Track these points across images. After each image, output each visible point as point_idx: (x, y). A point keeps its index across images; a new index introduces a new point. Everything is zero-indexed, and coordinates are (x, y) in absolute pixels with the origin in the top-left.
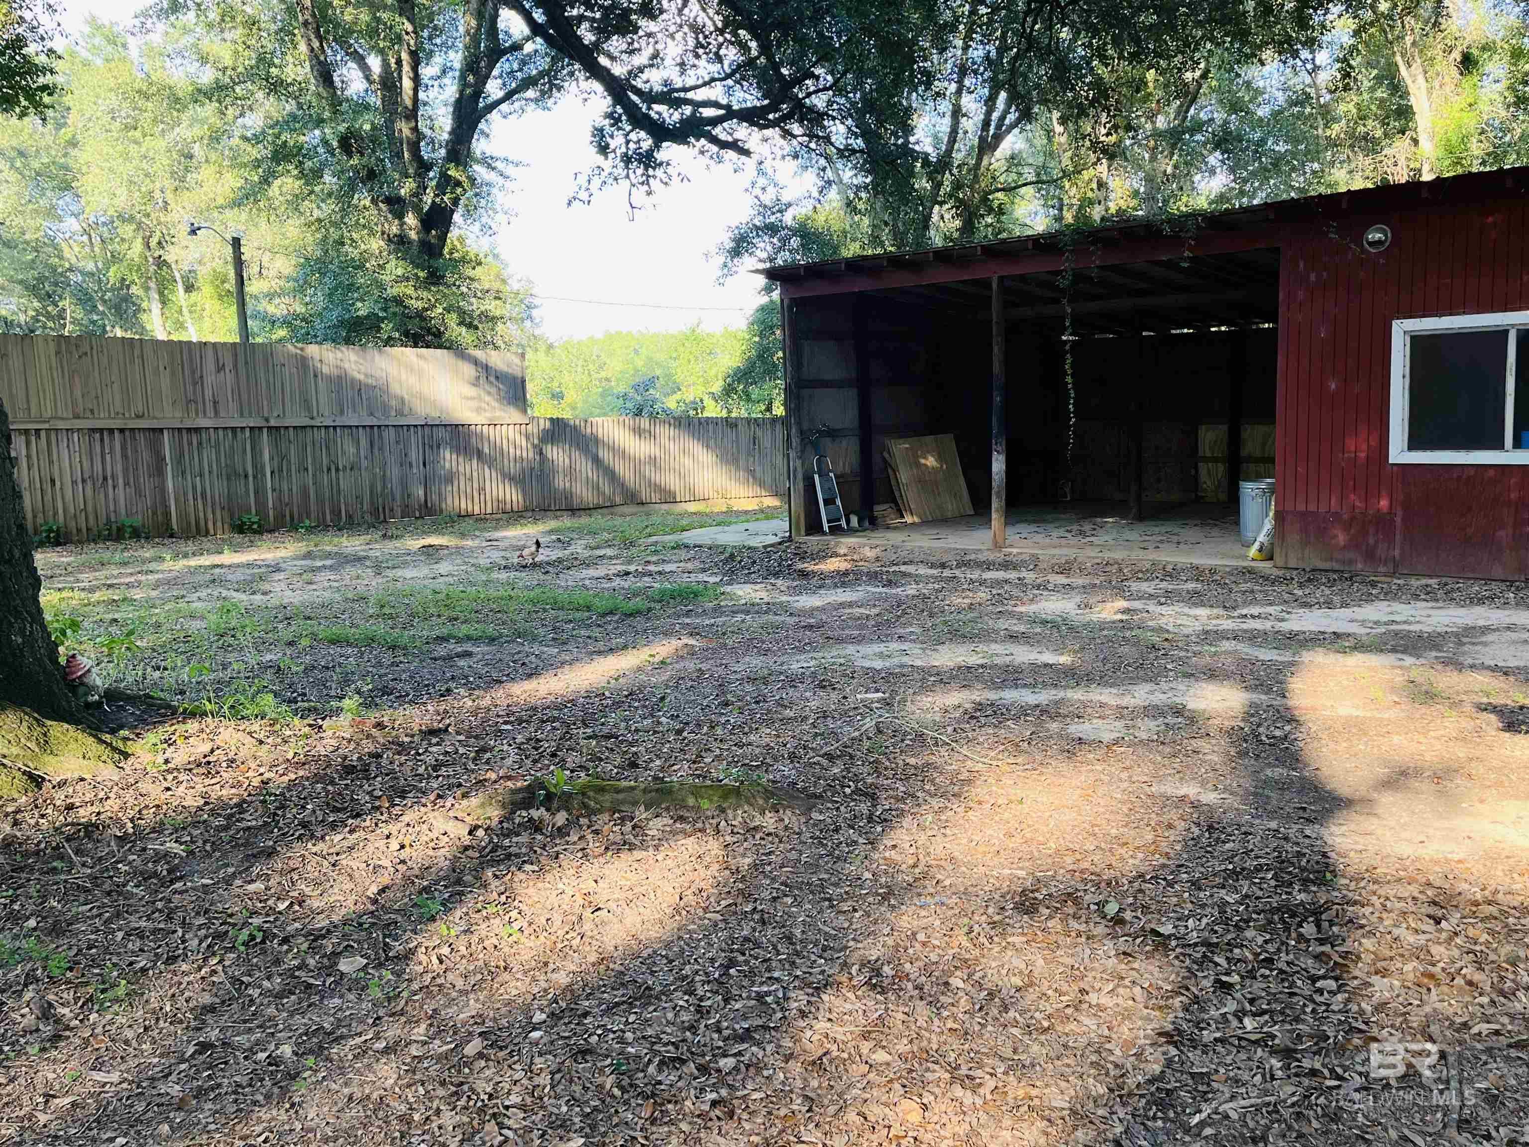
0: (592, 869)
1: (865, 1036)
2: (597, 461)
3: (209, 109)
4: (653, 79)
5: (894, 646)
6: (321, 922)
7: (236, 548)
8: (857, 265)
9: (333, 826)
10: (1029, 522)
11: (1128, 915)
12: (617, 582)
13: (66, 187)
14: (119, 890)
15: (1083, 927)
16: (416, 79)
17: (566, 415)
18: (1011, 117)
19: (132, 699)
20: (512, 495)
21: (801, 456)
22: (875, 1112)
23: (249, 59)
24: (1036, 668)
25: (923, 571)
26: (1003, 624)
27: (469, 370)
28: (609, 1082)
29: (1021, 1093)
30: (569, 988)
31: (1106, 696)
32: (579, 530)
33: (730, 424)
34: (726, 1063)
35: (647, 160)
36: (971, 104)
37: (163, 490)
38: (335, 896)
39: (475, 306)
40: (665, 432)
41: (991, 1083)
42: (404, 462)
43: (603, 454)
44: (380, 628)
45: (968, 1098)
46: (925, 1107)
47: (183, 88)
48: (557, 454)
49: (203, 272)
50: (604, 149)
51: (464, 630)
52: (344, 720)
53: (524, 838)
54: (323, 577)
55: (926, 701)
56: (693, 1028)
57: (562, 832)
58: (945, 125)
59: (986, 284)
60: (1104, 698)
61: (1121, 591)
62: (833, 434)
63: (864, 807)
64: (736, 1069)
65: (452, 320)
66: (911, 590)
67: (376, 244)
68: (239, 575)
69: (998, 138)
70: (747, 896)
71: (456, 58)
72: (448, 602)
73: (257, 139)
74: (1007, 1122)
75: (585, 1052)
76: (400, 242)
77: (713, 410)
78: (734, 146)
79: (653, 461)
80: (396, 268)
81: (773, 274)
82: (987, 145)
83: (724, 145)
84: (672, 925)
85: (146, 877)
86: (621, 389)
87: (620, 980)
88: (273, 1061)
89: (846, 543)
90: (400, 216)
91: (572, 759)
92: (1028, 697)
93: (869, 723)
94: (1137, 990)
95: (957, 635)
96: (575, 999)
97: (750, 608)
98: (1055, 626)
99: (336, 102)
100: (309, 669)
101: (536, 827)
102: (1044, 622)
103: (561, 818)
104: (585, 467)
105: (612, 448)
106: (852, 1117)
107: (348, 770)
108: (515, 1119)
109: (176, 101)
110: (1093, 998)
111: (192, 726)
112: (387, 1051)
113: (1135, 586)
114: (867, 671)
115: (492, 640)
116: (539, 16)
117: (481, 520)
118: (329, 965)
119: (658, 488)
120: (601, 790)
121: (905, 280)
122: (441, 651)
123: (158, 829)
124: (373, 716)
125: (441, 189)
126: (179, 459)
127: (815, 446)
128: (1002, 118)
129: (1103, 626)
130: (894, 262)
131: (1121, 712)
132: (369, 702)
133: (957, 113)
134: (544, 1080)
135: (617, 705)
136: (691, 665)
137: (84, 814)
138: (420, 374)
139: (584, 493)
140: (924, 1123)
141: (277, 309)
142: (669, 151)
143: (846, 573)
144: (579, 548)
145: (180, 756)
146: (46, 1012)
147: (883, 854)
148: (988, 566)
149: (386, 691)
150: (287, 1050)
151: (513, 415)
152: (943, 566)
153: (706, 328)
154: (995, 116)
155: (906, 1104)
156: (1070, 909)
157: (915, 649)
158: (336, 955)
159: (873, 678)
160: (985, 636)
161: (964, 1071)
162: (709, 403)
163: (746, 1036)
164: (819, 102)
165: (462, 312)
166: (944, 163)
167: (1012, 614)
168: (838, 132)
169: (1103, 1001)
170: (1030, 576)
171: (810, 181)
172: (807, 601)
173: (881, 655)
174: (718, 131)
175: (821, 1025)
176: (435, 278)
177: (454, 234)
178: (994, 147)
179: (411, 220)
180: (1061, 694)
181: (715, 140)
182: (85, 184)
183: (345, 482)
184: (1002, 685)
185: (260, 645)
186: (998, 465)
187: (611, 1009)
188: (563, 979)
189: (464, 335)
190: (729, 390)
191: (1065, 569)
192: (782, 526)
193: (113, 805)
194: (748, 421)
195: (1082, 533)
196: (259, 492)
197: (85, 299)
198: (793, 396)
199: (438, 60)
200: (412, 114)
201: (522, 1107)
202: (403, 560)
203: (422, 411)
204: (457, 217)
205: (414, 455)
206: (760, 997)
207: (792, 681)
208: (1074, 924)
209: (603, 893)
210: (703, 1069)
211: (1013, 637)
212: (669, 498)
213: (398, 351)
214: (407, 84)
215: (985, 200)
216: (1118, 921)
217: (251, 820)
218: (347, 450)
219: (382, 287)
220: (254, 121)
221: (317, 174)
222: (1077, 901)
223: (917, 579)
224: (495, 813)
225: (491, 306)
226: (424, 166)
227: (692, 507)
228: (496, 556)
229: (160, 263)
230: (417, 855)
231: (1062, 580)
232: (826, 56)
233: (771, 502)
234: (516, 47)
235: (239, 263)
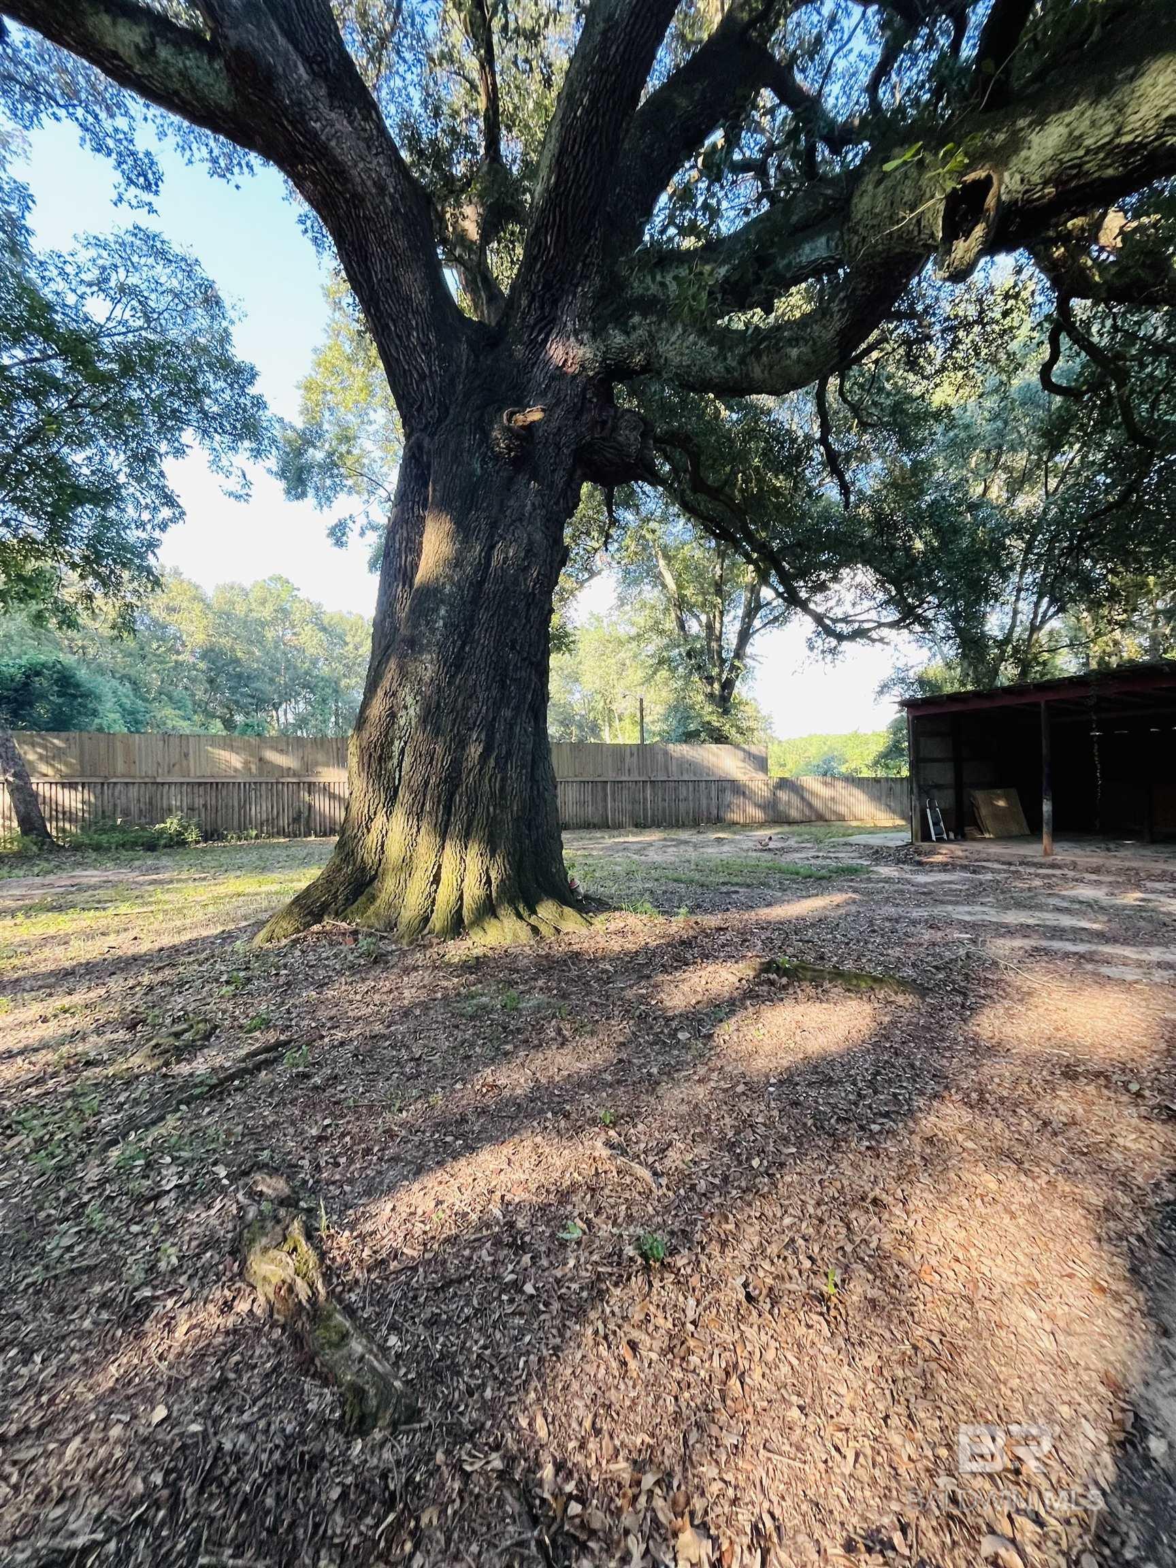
0: (801, 1009)
1: (961, 1131)
2: (803, 798)
3: (634, 644)
4: (838, 612)
5: (978, 908)
6: (670, 1014)
7: (634, 834)
8: (954, 698)
9: (676, 968)
10: (1067, 840)
11: (1147, 1093)
12: (813, 861)
13: (577, 680)
14: (587, 983)
15: (1112, 1095)
16: (722, 623)
17: (787, 775)
18: (1052, 610)
19: (594, 900)
20: (758, 814)
21: (919, 798)
22: (966, 1176)
23: (650, 622)
24: (1075, 930)
25: (996, 866)
26: (1053, 901)
27: (741, 754)
28: (810, 1122)
29: (1067, 1189)
30: (788, 1068)
31: (1129, 952)
32: (793, 834)
33: (877, 780)
34: (875, 1128)
35: (833, 651)
36: (1025, 607)
37: (605, 808)
38: (676, 1002)
39: (744, 724)
40: (840, 785)
41: (1045, 1178)
42: (709, 797)
43: (806, 795)
44: (697, 876)
45: (1030, 1184)
46: (1000, 1182)
47: (624, 638)
48: (783, 795)
49: (627, 713)
50: (812, 648)
51: (735, 880)
52: (681, 918)
53: (765, 988)
54: (670, 850)
55: (1000, 942)
56: (856, 1104)
57: (785, 987)
58: (1008, 620)
59: (1037, 705)
60: (1126, 953)
61: (1138, 886)
62: (938, 787)
63: (959, 999)
64: (880, 1132)
65: (733, 731)
66: (989, 876)
67: (701, 698)
68: (635, 847)
69: (1043, 622)
70: (887, 1039)
71: (740, 612)
72: (727, 866)
73: (653, 656)
74: (1057, 1203)
75: (796, 1104)
76: (711, 696)
77: (866, 773)
78: (881, 640)
79: (833, 799)
80: (709, 708)
81: (905, 704)
82: (1034, 628)
83: (874, 641)
84: (844, 1046)
85: (599, 980)
86: (815, 763)
87: (815, 1070)
88: (650, 1074)
89: (945, 848)
90: (711, 684)
91: (790, 951)
92: (1070, 947)
93: (962, 952)
94: (1155, 1143)
95: (1019, 905)
96: (792, 1075)
97: (888, 880)
98: (1089, 905)
99: (686, 636)
100: (665, 892)
101: (772, 983)
102: (1081, 902)
103: (784, 980)
104: (796, 801)
105: (812, 793)
106: (952, 1175)
107: (683, 943)
108: (761, 1130)
109: (621, 643)
110: (1120, 1141)
111: (617, 914)
112: (699, 1081)
113: (1149, 884)
114: (960, 921)
115: (748, 886)
116: (781, 589)
117: (744, 826)
118: (673, 1035)
119: (835, 812)
120: (804, 968)
121: (986, 704)
122: (724, 889)
123: (603, 958)
124: (693, 918)
125: (731, 671)
126: (613, 793)
127: (927, 793)
128: (1045, 613)
129: (1125, 907)
130: (975, 695)
131: (1139, 964)
132: (692, 911)
133: (1016, 612)
134: (775, 1113)
135: (813, 925)
136: (853, 909)
137: (576, 948)
138: (718, 756)
139: (794, 814)
140: (1000, 1191)
141: (656, 728)
142: (846, 645)
143: (946, 864)
144: (792, 842)
145: (612, 926)
146: (559, 1031)
147: (971, 1028)
148: (1041, 866)
149: (699, 906)
150: (655, 1070)
151: (761, 776)
152: (1010, 864)
153: (861, 731)
154: (1041, 610)
155: (987, 1177)
156: (1102, 1081)
157: (992, 911)
158: (676, 1030)
159: (965, 926)
160: (1040, 907)
161: (1026, 1166)
162: (865, 770)
163: (886, 1115)
164: (930, 614)
165: (738, 728)
166: (1007, 640)
167: (1058, 896)
168: (941, 627)
169: (1128, 1144)
170: (1071, 874)
171: (925, 653)
172: (922, 878)
173: (969, 913)
174: (874, 635)
175: (933, 1119)
176: (726, 712)
177: (735, 691)
178: (1040, 628)
179: (716, 686)
180: (1094, 948)
181: (869, 638)
182: (584, 679)
183: (682, 806)
184: (1052, 938)
185: (644, 880)
186: (1047, 807)
187: (810, 1085)
188: (785, 1063)
189: (738, 738)
190: (876, 763)
191: (1096, 870)
192: (906, 836)
193: (586, 945)
194: (887, 779)
195: (1108, 850)
196: (645, 809)
197: (580, 727)
198: (913, 767)
199: (732, 613)
200: (719, 639)
201: (764, 1125)
202: (705, 845)
203: (720, 774)
204: (737, 683)
205: (714, 794)
206: (895, 1095)
207: (914, 923)
208: (1105, 1092)
209: (808, 1023)
210: (862, 1128)
211: (1058, 910)
212: (841, 818)
213: (707, 746)
214: (717, 625)
215: (1035, 658)
216: (1139, 1095)
217: (641, 960)
218: (683, 792)
219: (700, 716)
220: (651, 649)
221: (676, 668)
222: (1106, 1077)
223: (993, 871)
224: (752, 974)
225: (751, 724)
226: (723, 661)
227: (854, 824)
228: (751, 844)
229: (610, 710)
230: (715, 988)
231: (1094, 877)
232: (935, 591)
233: (903, 823)
234: (769, 604)
235: (642, 711)
